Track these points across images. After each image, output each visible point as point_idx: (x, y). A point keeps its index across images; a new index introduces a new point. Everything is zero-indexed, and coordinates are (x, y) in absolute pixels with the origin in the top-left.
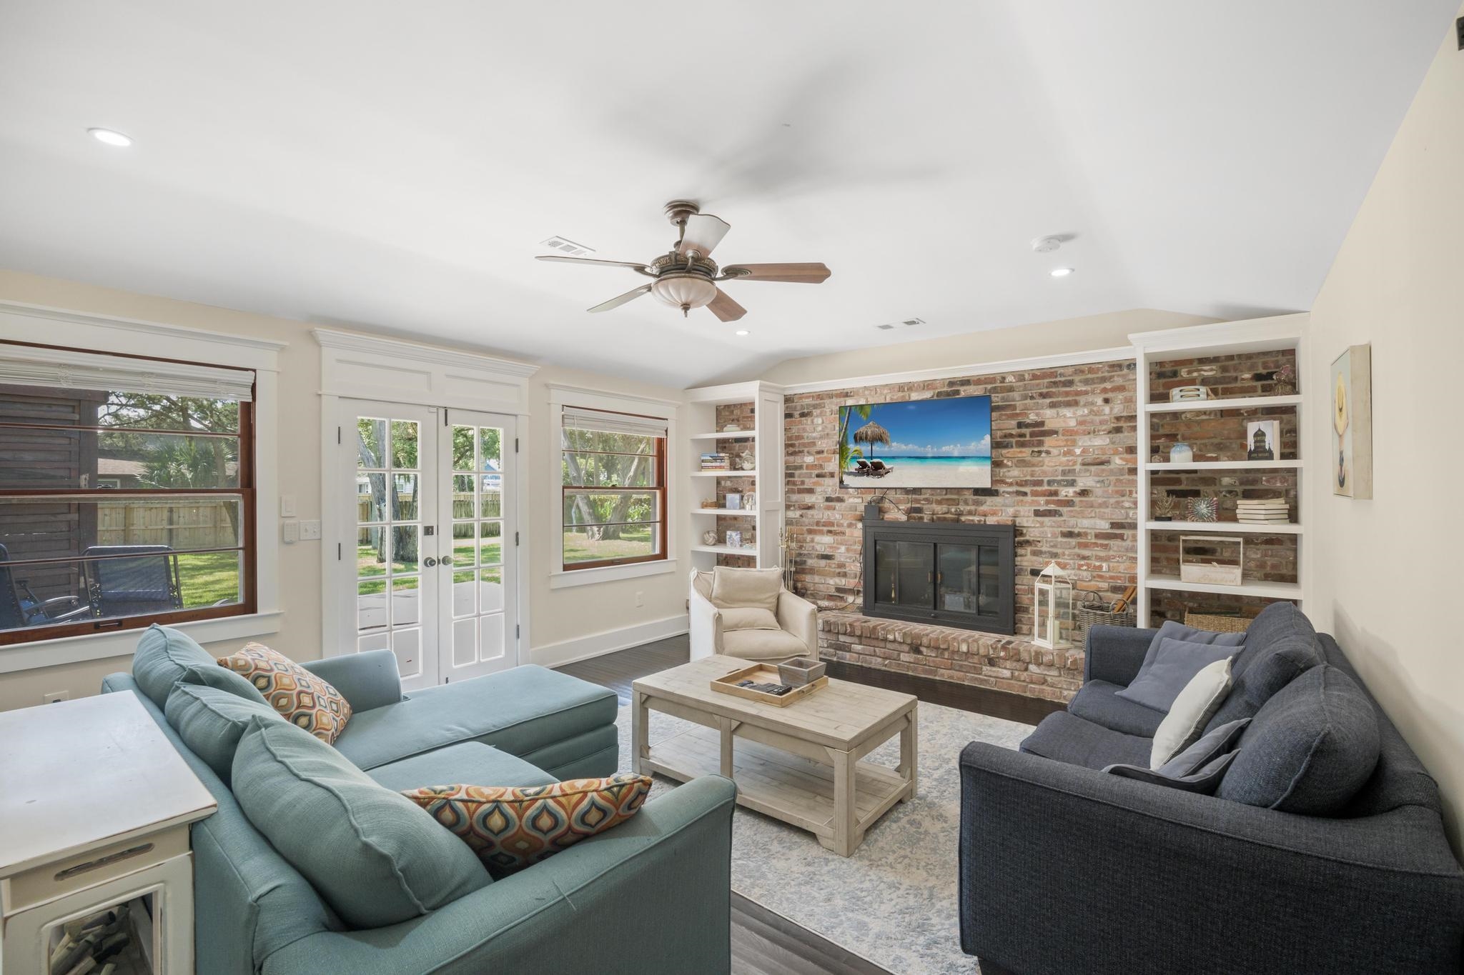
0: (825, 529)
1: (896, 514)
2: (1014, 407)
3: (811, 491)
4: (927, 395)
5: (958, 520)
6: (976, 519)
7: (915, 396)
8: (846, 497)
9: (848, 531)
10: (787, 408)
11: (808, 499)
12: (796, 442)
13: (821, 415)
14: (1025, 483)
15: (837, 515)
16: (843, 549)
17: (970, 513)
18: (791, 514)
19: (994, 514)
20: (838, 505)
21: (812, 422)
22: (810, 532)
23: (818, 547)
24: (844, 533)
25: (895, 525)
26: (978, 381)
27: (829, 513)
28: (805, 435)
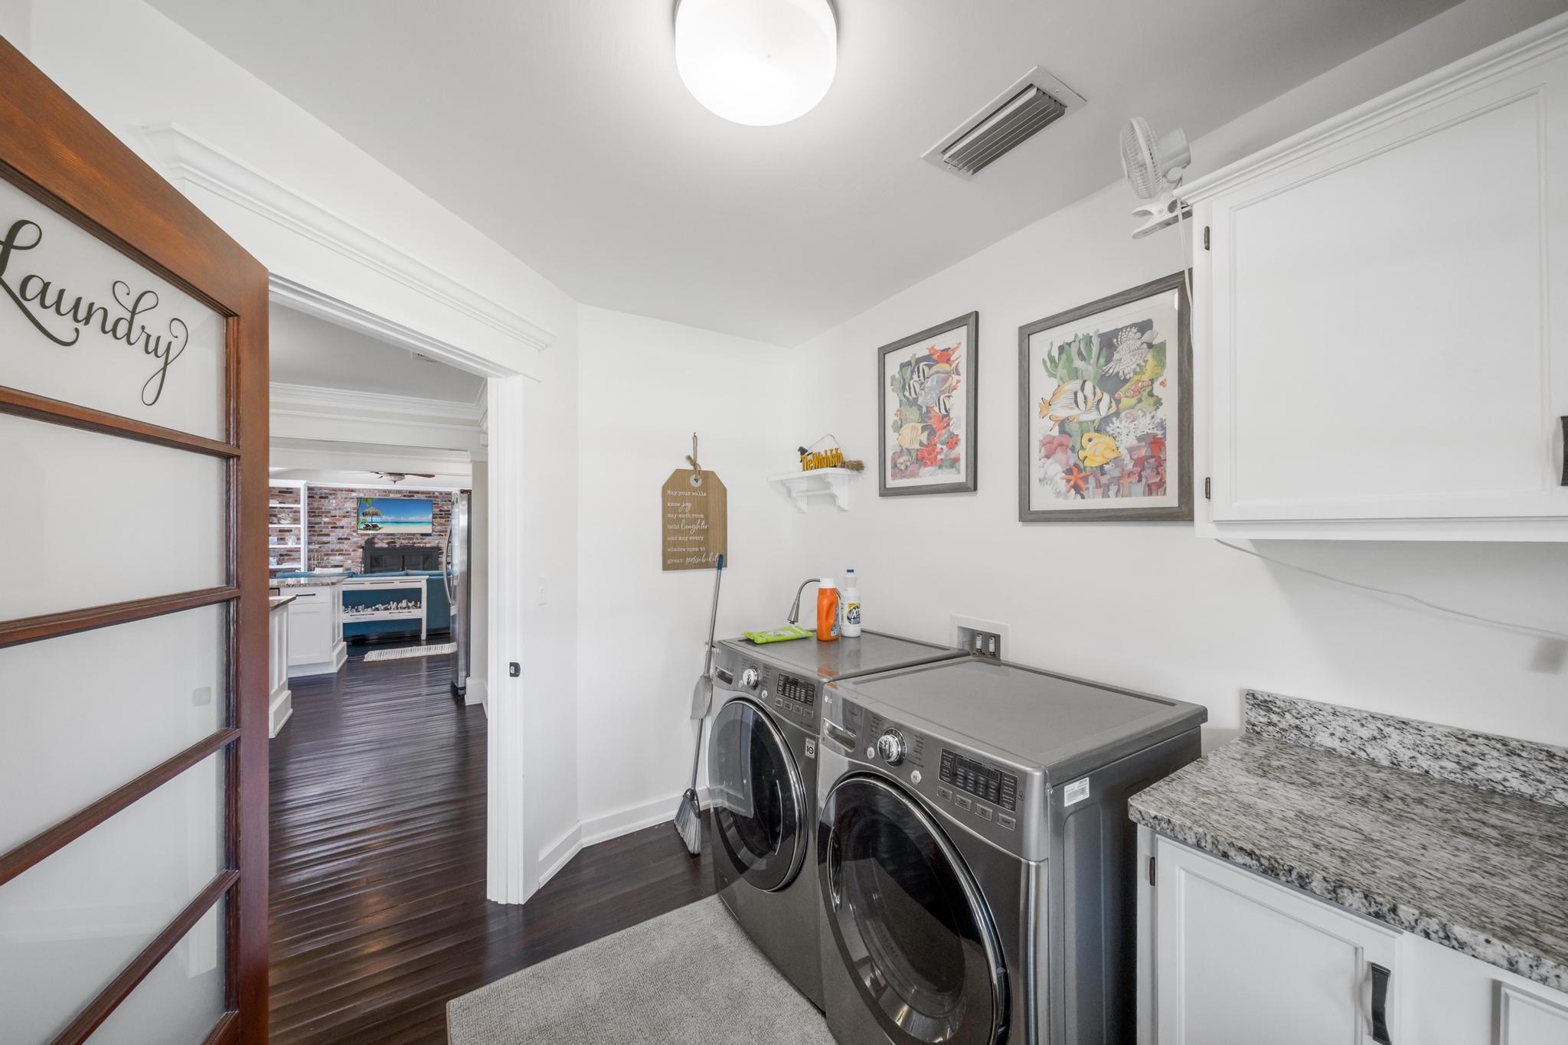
0: (337, 553)
1: (382, 544)
2: (438, 504)
3: (328, 535)
4: (398, 496)
5: (413, 546)
6: (421, 545)
7: (392, 496)
8: (351, 538)
9: (352, 553)
10: (309, 493)
11: (325, 539)
12: (317, 511)
13: (335, 498)
14: (441, 532)
15: (345, 546)
16: (349, 561)
17: (419, 543)
18: (312, 547)
19: (429, 543)
20: (346, 541)
21: (329, 501)
22: (326, 555)
23: (332, 562)
24: (350, 554)
25: (382, 549)
26: (423, 493)
27: (341, 545)
28: (323, 508)
